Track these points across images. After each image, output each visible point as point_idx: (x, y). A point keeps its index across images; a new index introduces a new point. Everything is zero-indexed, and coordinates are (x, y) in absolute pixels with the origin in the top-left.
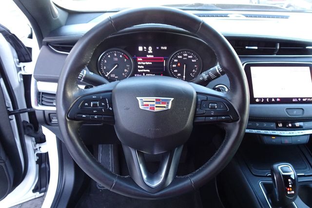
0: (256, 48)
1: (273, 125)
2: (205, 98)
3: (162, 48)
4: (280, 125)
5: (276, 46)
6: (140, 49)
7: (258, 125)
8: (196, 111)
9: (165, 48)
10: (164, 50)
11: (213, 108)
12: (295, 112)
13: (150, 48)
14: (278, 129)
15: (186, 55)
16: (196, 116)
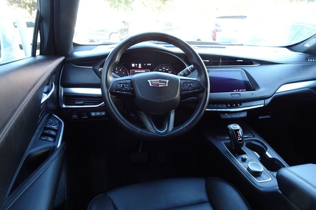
0: (208, 61)
1: (225, 106)
2: (185, 81)
3: (148, 64)
4: (229, 105)
5: (219, 60)
6: (133, 65)
7: (215, 106)
8: (181, 89)
9: (150, 64)
10: (149, 66)
11: (190, 86)
12: (236, 95)
13: (140, 65)
14: (228, 108)
15: (164, 68)
16: (181, 91)
